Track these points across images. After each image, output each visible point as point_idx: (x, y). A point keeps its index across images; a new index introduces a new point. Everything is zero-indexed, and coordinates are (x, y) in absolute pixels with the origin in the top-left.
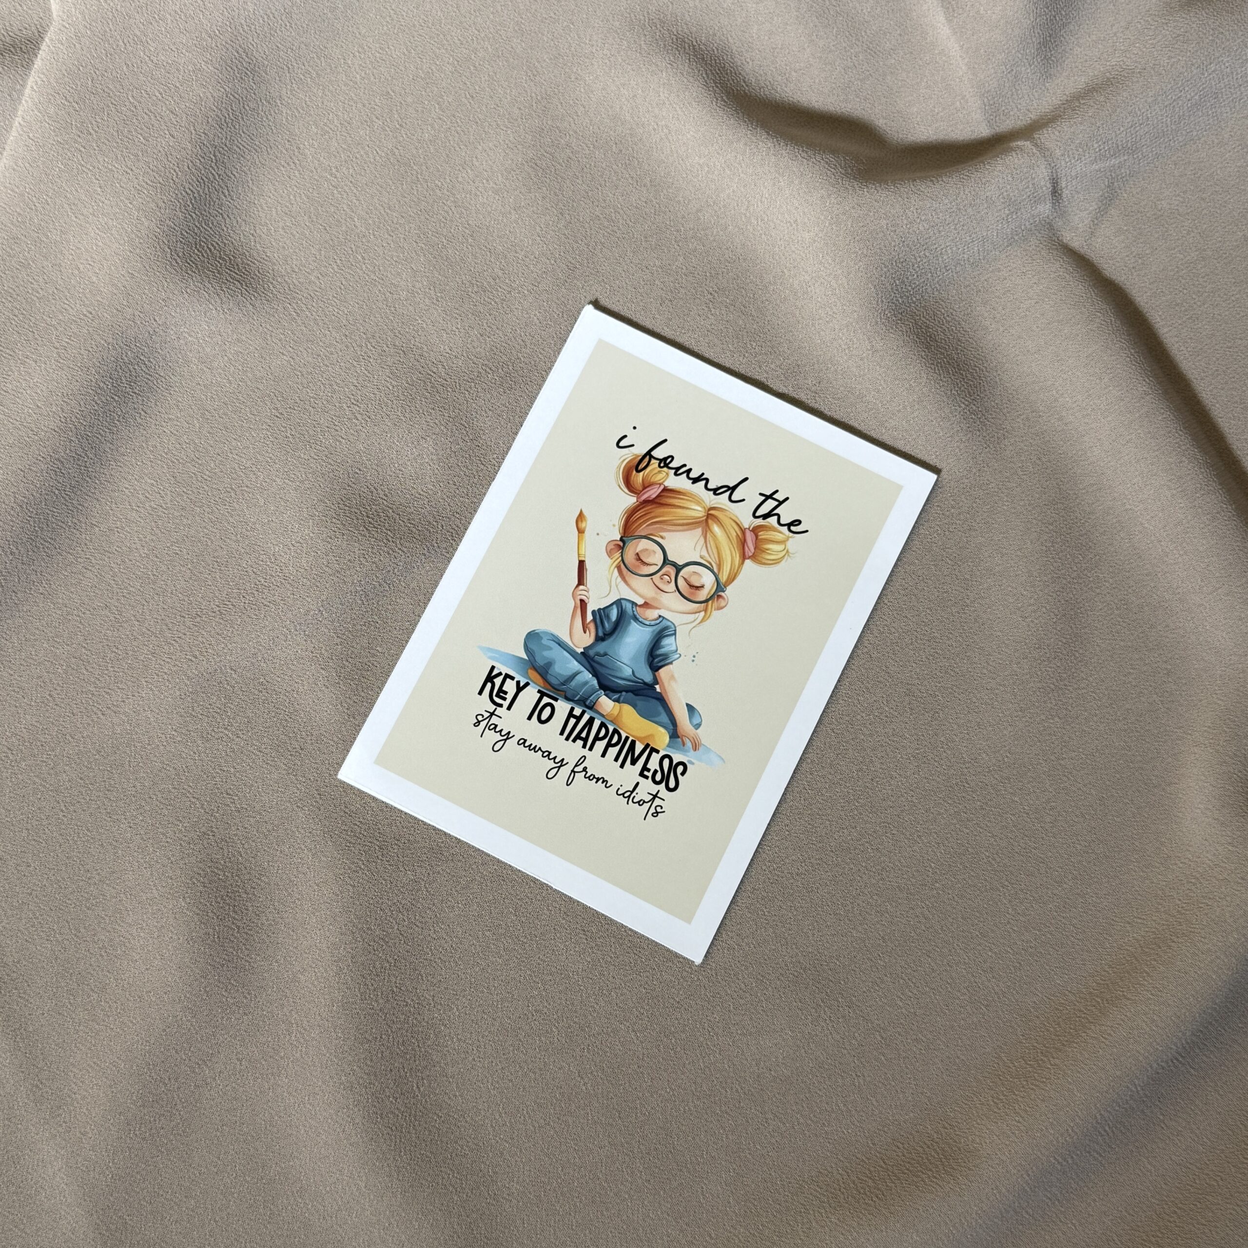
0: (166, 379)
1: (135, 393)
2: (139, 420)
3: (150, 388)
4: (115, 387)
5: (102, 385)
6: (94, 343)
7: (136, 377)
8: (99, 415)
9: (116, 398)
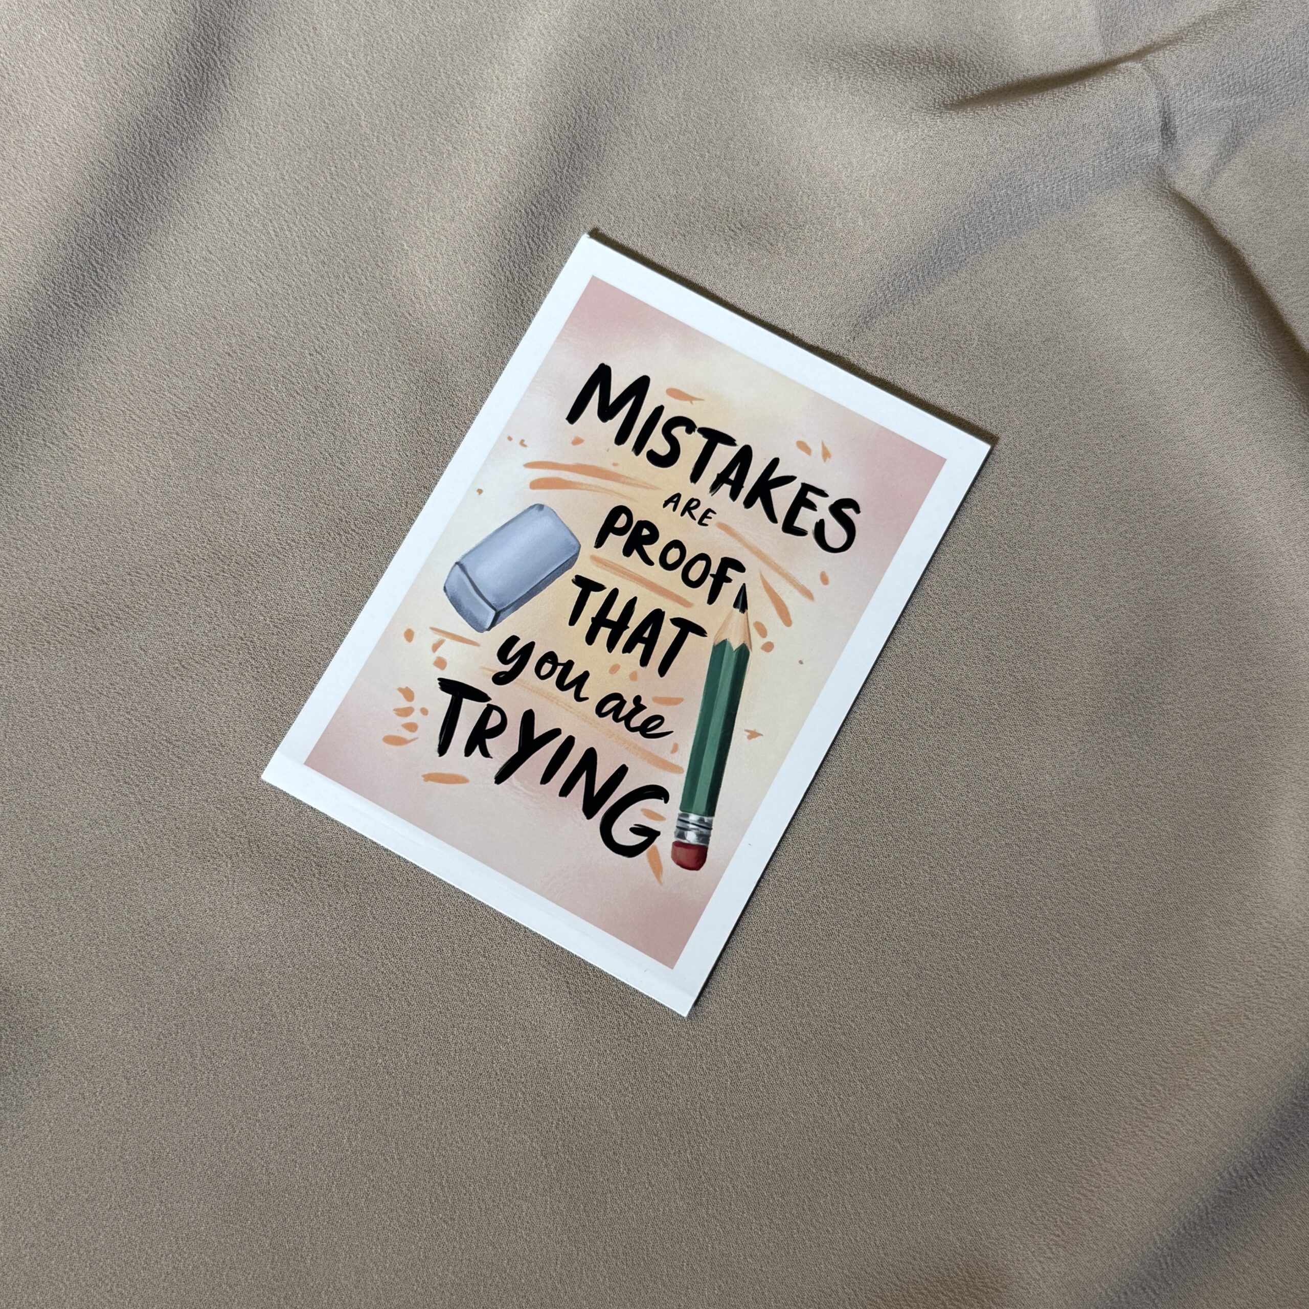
0: (116, 294)
1: (77, 305)
2: (75, 339)
3: (96, 302)
4: (56, 294)
5: (41, 289)
6: (43, 238)
7: (83, 286)
8: (30, 325)
9: (55, 308)
